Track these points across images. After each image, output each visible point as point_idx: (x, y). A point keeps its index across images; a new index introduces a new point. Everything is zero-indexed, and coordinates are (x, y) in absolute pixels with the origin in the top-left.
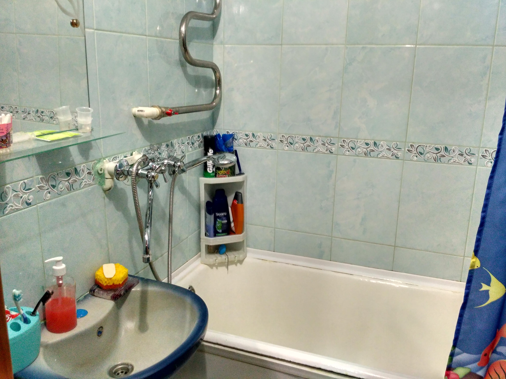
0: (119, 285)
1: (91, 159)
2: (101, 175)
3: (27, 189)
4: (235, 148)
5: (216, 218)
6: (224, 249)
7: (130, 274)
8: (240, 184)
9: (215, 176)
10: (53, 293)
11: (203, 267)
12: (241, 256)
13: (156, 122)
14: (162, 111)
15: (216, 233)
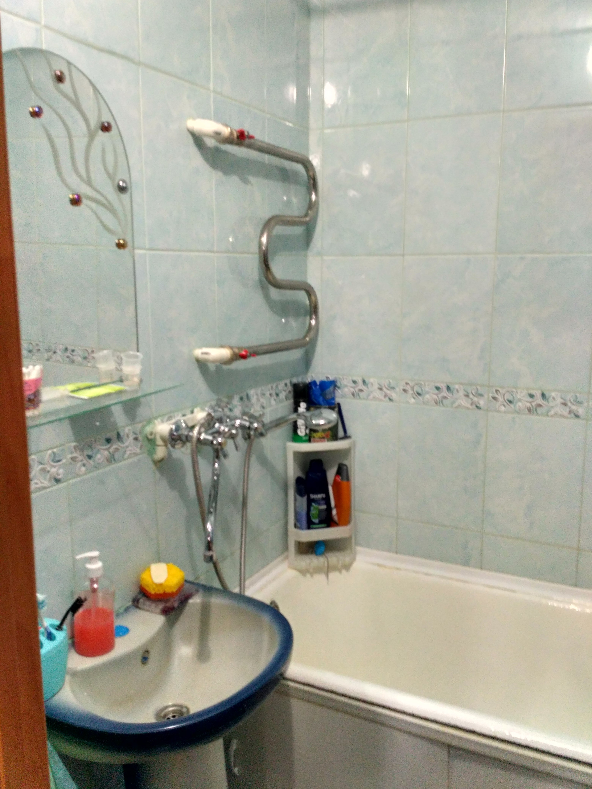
0: (172, 595)
1: (137, 420)
2: (151, 441)
3: (56, 460)
4: (338, 400)
5: (310, 502)
6: (322, 549)
7: (186, 579)
8: (346, 453)
9: (309, 441)
10: (85, 600)
11: (291, 573)
12: (347, 560)
13: (225, 367)
14: (234, 352)
15: (310, 525)
